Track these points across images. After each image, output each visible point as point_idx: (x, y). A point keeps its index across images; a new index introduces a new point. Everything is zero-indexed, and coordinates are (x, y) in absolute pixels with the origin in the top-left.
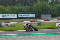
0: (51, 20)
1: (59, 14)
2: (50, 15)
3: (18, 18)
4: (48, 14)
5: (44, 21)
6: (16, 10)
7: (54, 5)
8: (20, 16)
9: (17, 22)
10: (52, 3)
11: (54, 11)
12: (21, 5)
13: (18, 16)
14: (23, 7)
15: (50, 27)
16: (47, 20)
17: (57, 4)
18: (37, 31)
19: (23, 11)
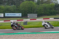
0: (37, 19)
1: (45, 13)
2: (37, 14)
3: (5, 17)
4: (34, 13)
5: (30, 20)
6: (3, 9)
7: (40, 4)
8: (6, 15)
9: (3, 21)
10: (38, 2)
11: (40, 10)
12: (8, 5)
13: (4, 15)
14: (10, 6)
15: (36, 26)
16: (33, 19)
17: (43, 3)
18: (23, 29)
19: (9, 11)
